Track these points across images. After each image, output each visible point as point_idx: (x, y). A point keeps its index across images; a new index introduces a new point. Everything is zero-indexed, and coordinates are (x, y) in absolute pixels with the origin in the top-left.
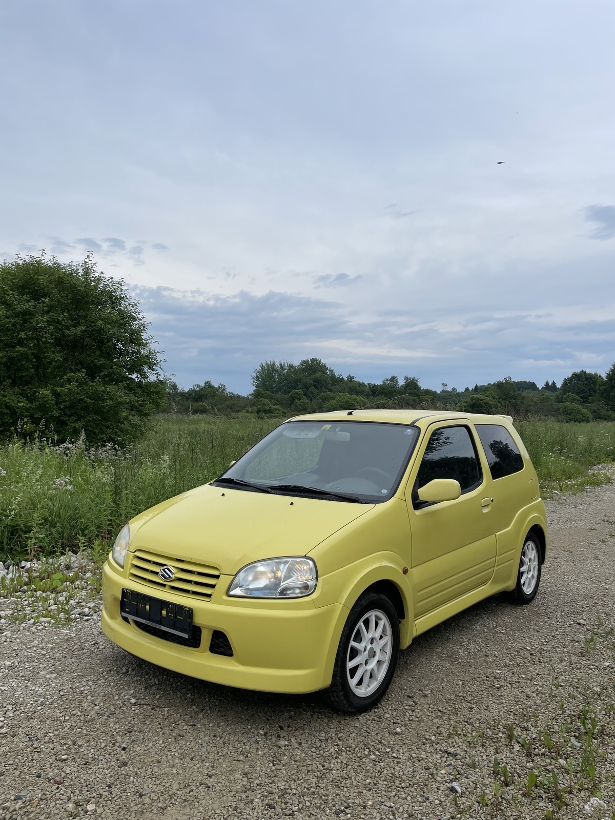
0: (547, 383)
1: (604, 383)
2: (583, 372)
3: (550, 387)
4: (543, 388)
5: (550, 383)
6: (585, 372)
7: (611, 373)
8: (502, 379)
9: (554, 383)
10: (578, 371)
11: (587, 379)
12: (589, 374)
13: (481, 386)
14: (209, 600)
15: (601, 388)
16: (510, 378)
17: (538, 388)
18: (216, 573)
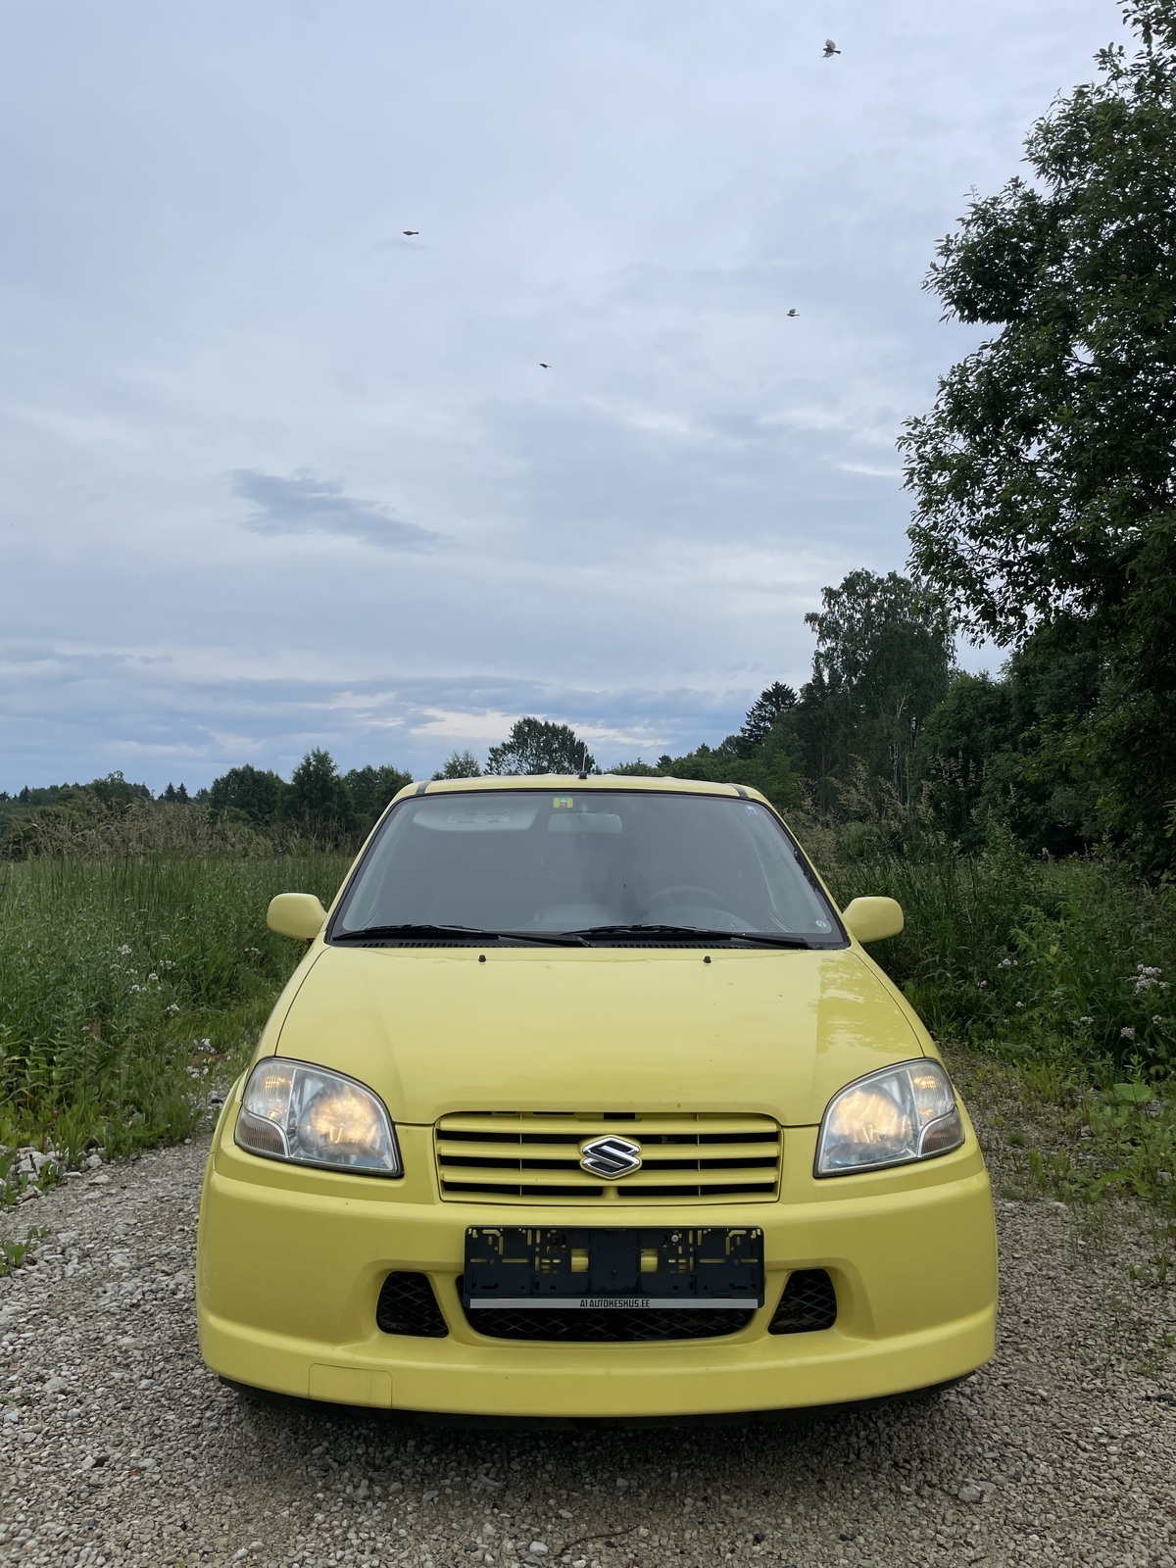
0: (170, 788)
1: (288, 789)
2: (249, 769)
3: (176, 796)
4: (161, 797)
5: (176, 789)
6: (252, 769)
7: (301, 772)
8: (103, 776)
9: (182, 788)
10: (240, 767)
11: (256, 781)
12: (259, 773)
13: (35, 791)
14: (775, 1199)
15: (286, 798)
16: (121, 774)
17: (152, 797)
18: (771, 1128)
